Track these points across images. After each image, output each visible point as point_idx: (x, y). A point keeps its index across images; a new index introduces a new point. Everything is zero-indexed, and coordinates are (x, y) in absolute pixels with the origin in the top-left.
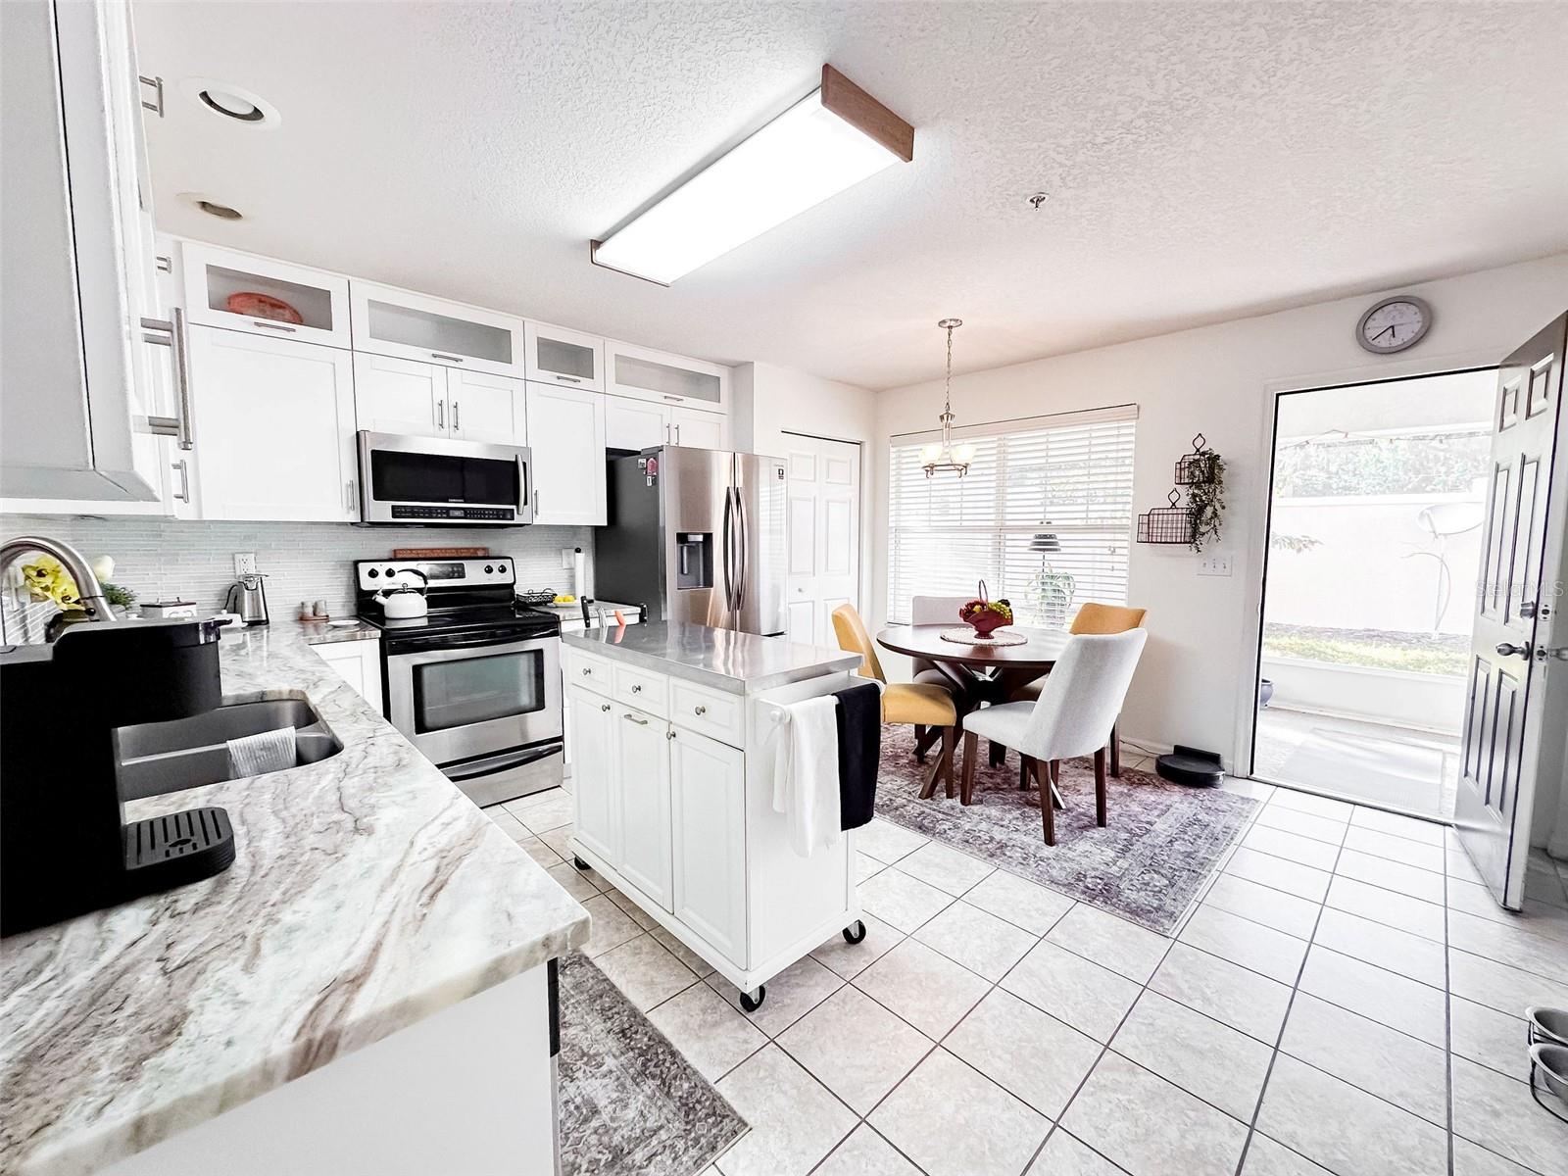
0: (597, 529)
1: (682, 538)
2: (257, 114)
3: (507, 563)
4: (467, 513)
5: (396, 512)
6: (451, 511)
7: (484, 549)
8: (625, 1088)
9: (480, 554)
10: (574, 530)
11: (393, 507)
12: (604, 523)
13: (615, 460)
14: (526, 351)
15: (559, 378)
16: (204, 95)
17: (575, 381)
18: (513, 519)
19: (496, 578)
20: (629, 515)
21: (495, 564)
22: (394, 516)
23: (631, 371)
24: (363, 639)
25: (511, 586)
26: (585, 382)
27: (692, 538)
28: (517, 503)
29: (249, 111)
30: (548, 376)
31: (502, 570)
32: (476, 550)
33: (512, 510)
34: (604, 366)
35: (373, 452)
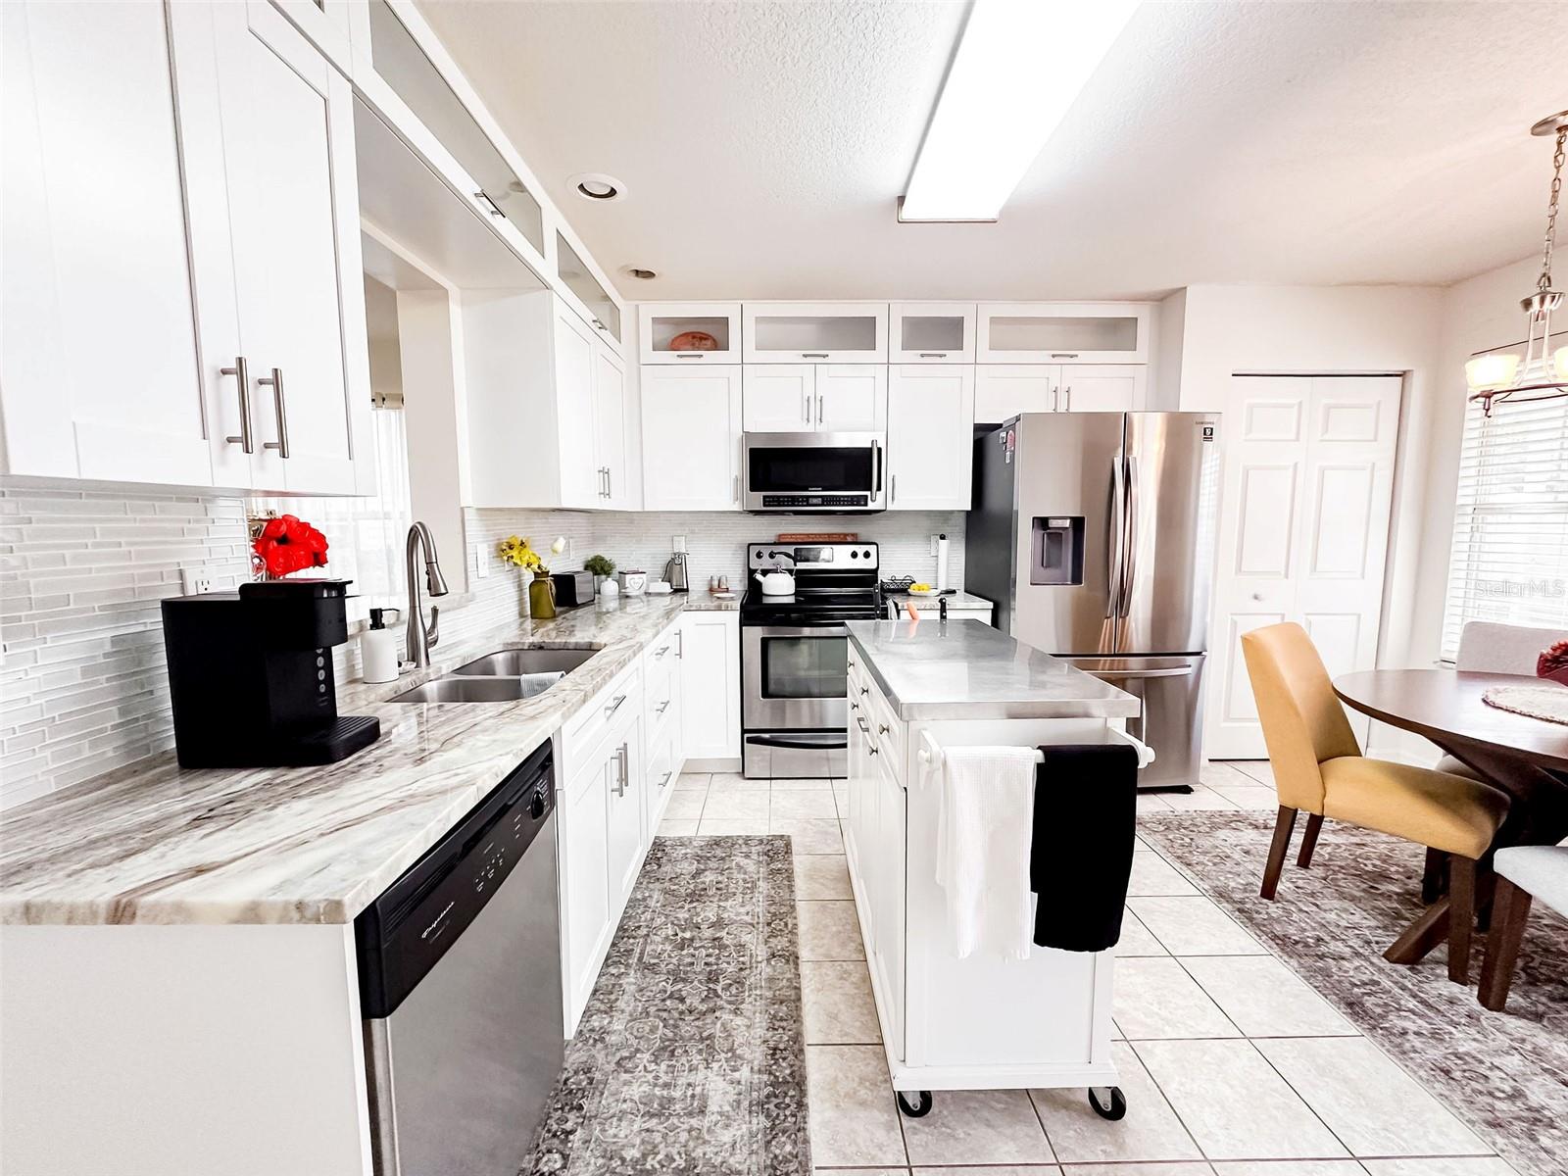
0: (967, 511)
1: (1041, 523)
2: (613, 192)
3: (872, 549)
4: (827, 501)
5: (767, 501)
6: (810, 499)
7: (853, 535)
8: (739, 1107)
9: (849, 539)
10: (945, 516)
11: (764, 497)
12: (970, 509)
13: (983, 437)
14: (890, 334)
15: (922, 356)
17: (941, 356)
18: (866, 505)
19: (861, 563)
20: (994, 501)
21: (861, 549)
22: (764, 505)
23: (1010, 333)
24: (727, 610)
25: (873, 571)
26: (952, 355)
27: (1053, 524)
28: (870, 489)
29: (607, 191)
30: (913, 355)
31: (867, 555)
32: (846, 535)
33: (867, 496)
34: (976, 334)
35: (751, 450)
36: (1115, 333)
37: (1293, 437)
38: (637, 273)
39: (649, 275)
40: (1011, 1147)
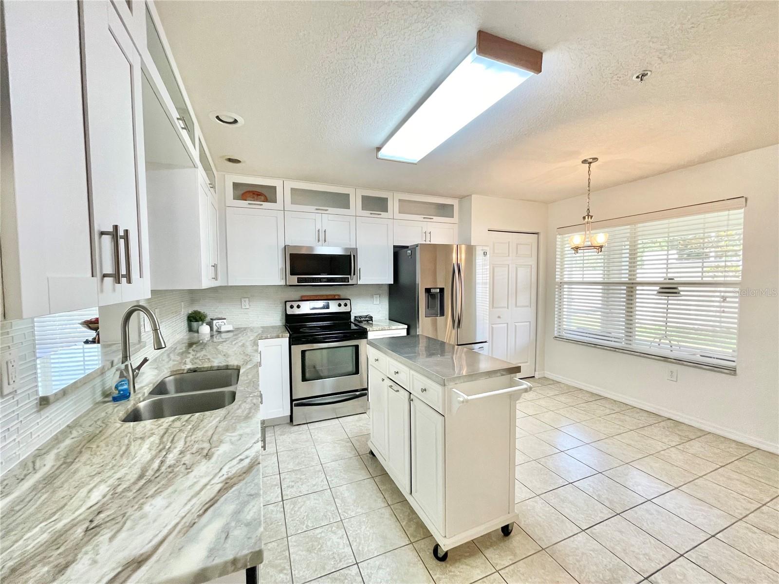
0: (390, 285)
1: (428, 290)
2: (235, 121)
3: (348, 302)
4: (329, 280)
5: (299, 280)
6: (322, 279)
7: (338, 295)
9: (336, 297)
10: (379, 286)
11: (298, 278)
12: (392, 283)
13: (398, 252)
14: (356, 202)
15: (371, 214)
16: (218, 117)
17: (379, 214)
18: (349, 282)
19: (343, 309)
20: (404, 279)
21: (342, 303)
22: (298, 282)
23: (406, 207)
24: (282, 337)
25: (349, 313)
26: (383, 214)
27: (433, 291)
28: (350, 275)
29: (232, 120)
30: (367, 213)
31: (346, 305)
32: (335, 295)
33: (349, 278)
34: (393, 205)
35: (290, 254)
36: (444, 210)
37: (507, 255)
38: (230, 160)
39: (237, 161)
40: (478, 571)
